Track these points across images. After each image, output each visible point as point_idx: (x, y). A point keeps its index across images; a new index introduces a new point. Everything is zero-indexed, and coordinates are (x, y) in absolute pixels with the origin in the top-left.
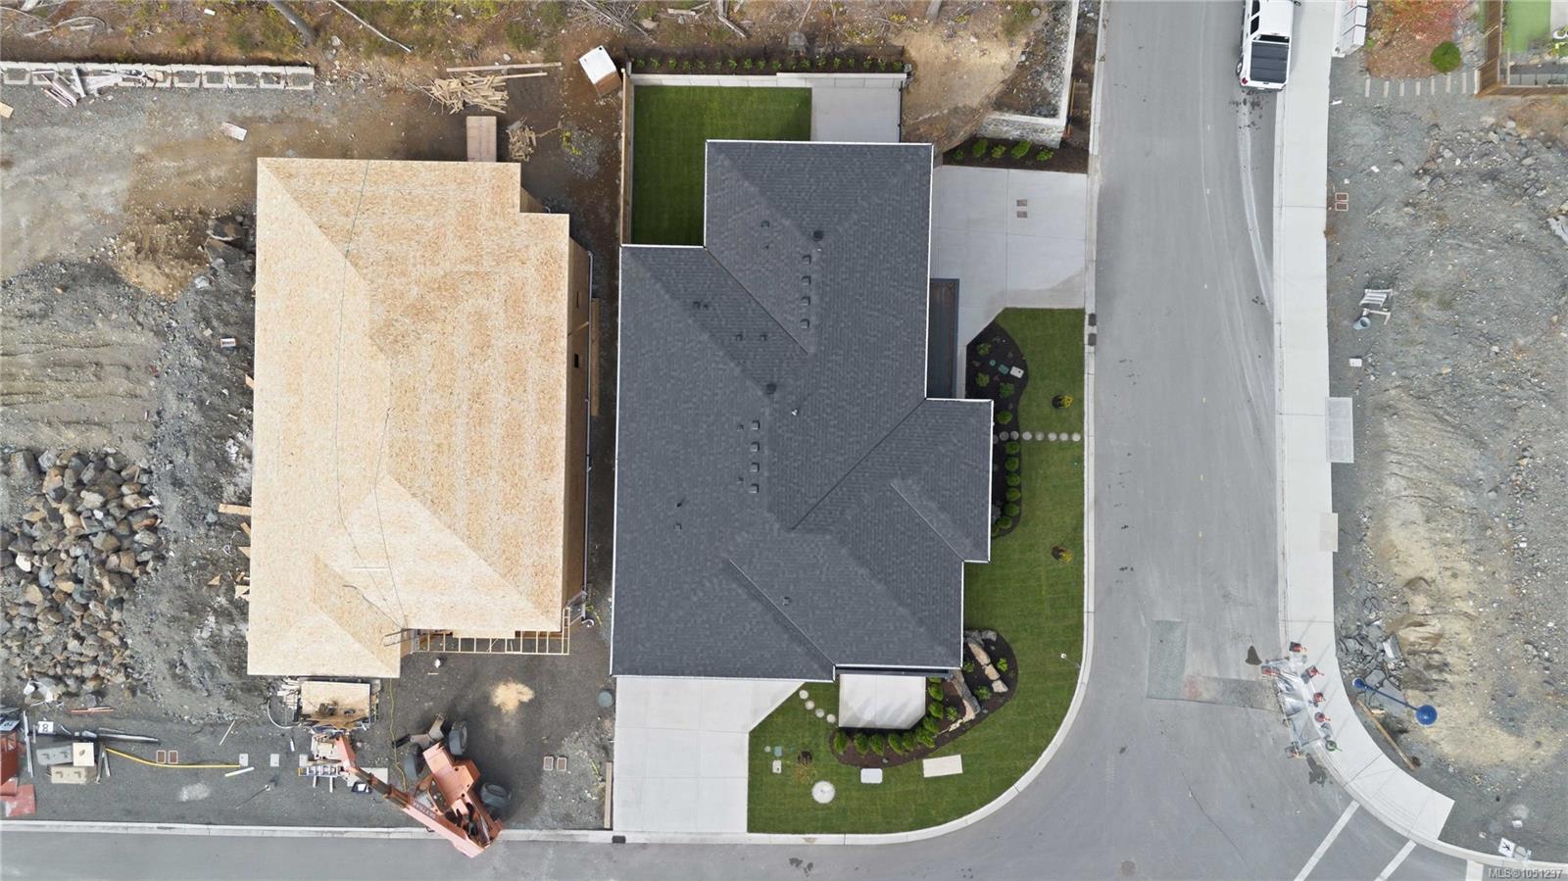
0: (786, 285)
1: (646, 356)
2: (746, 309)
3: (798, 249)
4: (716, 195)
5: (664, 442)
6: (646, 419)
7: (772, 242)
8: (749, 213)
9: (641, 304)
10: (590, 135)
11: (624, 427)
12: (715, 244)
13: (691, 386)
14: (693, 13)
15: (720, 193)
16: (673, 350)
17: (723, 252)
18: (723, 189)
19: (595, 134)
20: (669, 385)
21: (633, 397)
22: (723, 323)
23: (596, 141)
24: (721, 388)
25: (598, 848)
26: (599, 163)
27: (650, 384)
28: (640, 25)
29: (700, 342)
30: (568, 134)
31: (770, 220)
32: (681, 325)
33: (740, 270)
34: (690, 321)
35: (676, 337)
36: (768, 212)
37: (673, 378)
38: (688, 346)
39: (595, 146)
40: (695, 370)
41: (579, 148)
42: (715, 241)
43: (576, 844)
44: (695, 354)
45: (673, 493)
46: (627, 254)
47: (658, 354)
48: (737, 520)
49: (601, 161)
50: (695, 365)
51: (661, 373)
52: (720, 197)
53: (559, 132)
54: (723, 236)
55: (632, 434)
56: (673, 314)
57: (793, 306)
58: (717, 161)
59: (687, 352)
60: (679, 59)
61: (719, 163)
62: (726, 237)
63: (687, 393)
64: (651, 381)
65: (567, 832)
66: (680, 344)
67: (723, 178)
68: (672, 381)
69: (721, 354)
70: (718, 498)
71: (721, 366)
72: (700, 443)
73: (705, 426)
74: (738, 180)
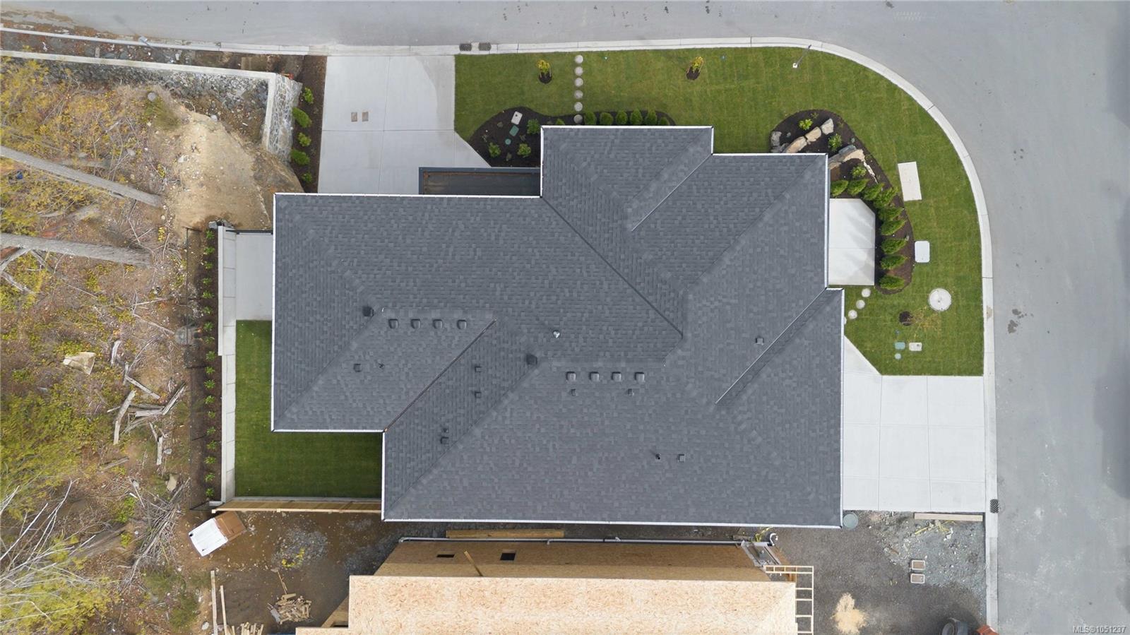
0: (420, 345)
1: (500, 492)
2: (448, 387)
3: (382, 333)
4: (328, 420)
5: (590, 474)
6: (566, 492)
7: (376, 361)
8: (347, 385)
9: (443, 499)
10: (284, 540)
11: (575, 515)
12: (380, 420)
13: (529, 446)
14: (161, 439)
15: (327, 417)
16: (492, 465)
17: (388, 412)
18: (322, 412)
19: (283, 534)
20: (530, 469)
21: (543, 507)
22: (462, 411)
23: (290, 534)
24: (532, 414)
25: (1003, 527)
26: (312, 530)
27: (529, 488)
28: (174, 492)
29: (483, 437)
30: (284, 562)
31: (352, 363)
32: (465, 457)
33: (407, 393)
34: (461, 447)
35: (478, 461)
36: (344, 365)
37: (521, 465)
38: (488, 449)
39: (297, 535)
40: (513, 441)
41: (297, 551)
42: (377, 421)
43: (1000, 550)
44: (496, 442)
45: (645, 463)
46: (392, 513)
47: (496, 480)
48: (674, 395)
49: (310, 530)
50: (507, 441)
51: (517, 477)
52: (330, 416)
53: (282, 571)
54: (371, 413)
55: (581, 507)
56: (453, 465)
57: (443, 337)
58: (292, 419)
59: (494, 449)
60: (206, 453)
61: (295, 417)
62: (372, 408)
63: (538, 449)
64: (525, 488)
65: (988, 559)
66: (486, 457)
67: (310, 413)
68: (525, 465)
69: (495, 414)
70: (650, 415)
71: (508, 414)
72: (591, 435)
73: (572, 431)
74: (312, 397)
